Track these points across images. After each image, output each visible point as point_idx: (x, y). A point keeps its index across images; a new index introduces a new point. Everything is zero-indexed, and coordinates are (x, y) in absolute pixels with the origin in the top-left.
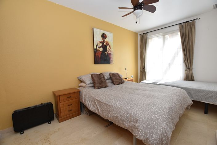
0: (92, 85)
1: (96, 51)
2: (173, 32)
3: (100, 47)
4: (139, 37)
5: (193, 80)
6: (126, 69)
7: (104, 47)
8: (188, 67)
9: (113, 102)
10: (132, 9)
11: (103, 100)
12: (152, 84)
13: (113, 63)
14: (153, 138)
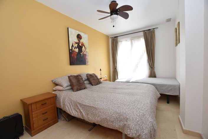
0: (69, 87)
1: (72, 51)
2: (139, 37)
3: (76, 48)
4: (110, 40)
5: (155, 77)
6: (100, 69)
7: (80, 48)
8: (151, 66)
9: (98, 104)
10: (109, 13)
11: (87, 103)
12: (125, 82)
13: (88, 64)
14: (144, 134)
